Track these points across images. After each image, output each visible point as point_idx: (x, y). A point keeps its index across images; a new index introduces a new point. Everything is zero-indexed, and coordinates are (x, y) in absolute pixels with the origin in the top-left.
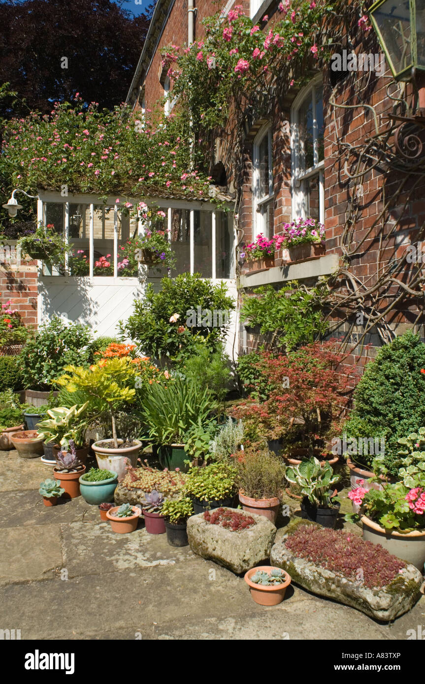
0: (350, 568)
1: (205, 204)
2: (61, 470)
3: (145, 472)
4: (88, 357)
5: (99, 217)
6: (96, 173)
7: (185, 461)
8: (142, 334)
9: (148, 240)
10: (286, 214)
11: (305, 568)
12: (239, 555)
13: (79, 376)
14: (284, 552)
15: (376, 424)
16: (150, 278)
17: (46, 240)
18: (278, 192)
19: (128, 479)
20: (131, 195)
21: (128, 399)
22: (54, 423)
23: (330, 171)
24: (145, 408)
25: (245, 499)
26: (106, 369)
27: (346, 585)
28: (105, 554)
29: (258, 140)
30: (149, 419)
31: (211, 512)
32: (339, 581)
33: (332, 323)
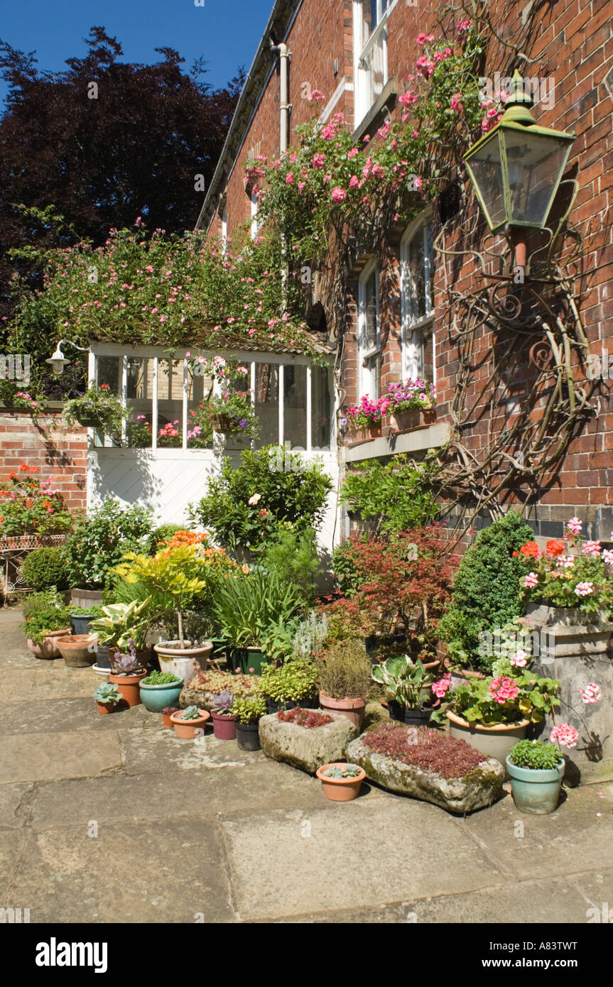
0: (428, 761)
1: (297, 357)
2: (118, 674)
3: (215, 675)
4: (149, 548)
5: (165, 372)
6: (162, 320)
7: (262, 664)
8: (217, 520)
9: (226, 402)
10: (394, 372)
11: (382, 763)
12: (313, 752)
13: (141, 565)
14: (360, 748)
15: (472, 616)
16: (228, 449)
17: (100, 403)
18: (384, 345)
19: (195, 682)
20: (205, 346)
21: (197, 591)
22: (109, 621)
23: (440, 324)
24: (217, 604)
25: (325, 700)
26: (172, 558)
27: (421, 777)
28: (168, 756)
29: (364, 277)
30: (222, 616)
31: (286, 712)
32: (414, 773)
33: (444, 505)
